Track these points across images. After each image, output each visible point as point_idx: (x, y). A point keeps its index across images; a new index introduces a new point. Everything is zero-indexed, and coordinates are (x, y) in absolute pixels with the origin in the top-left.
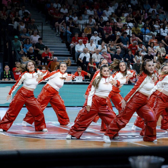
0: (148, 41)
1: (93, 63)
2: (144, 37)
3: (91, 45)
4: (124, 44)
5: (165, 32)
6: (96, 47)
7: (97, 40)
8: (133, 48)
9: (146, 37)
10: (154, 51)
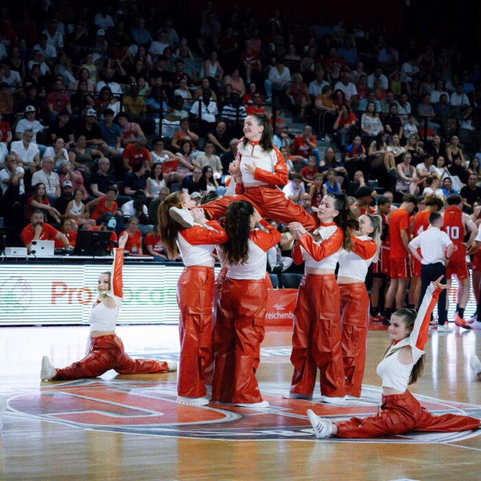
0: (170, 137)
1: (41, 198)
2: (157, 126)
3: (26, 146)
4: (109, 144)
5: (211, 111)
6: (38, 151)
7: (34, 130)
8: (137, 156)
9: (163, 126)
10: (192, 164)
